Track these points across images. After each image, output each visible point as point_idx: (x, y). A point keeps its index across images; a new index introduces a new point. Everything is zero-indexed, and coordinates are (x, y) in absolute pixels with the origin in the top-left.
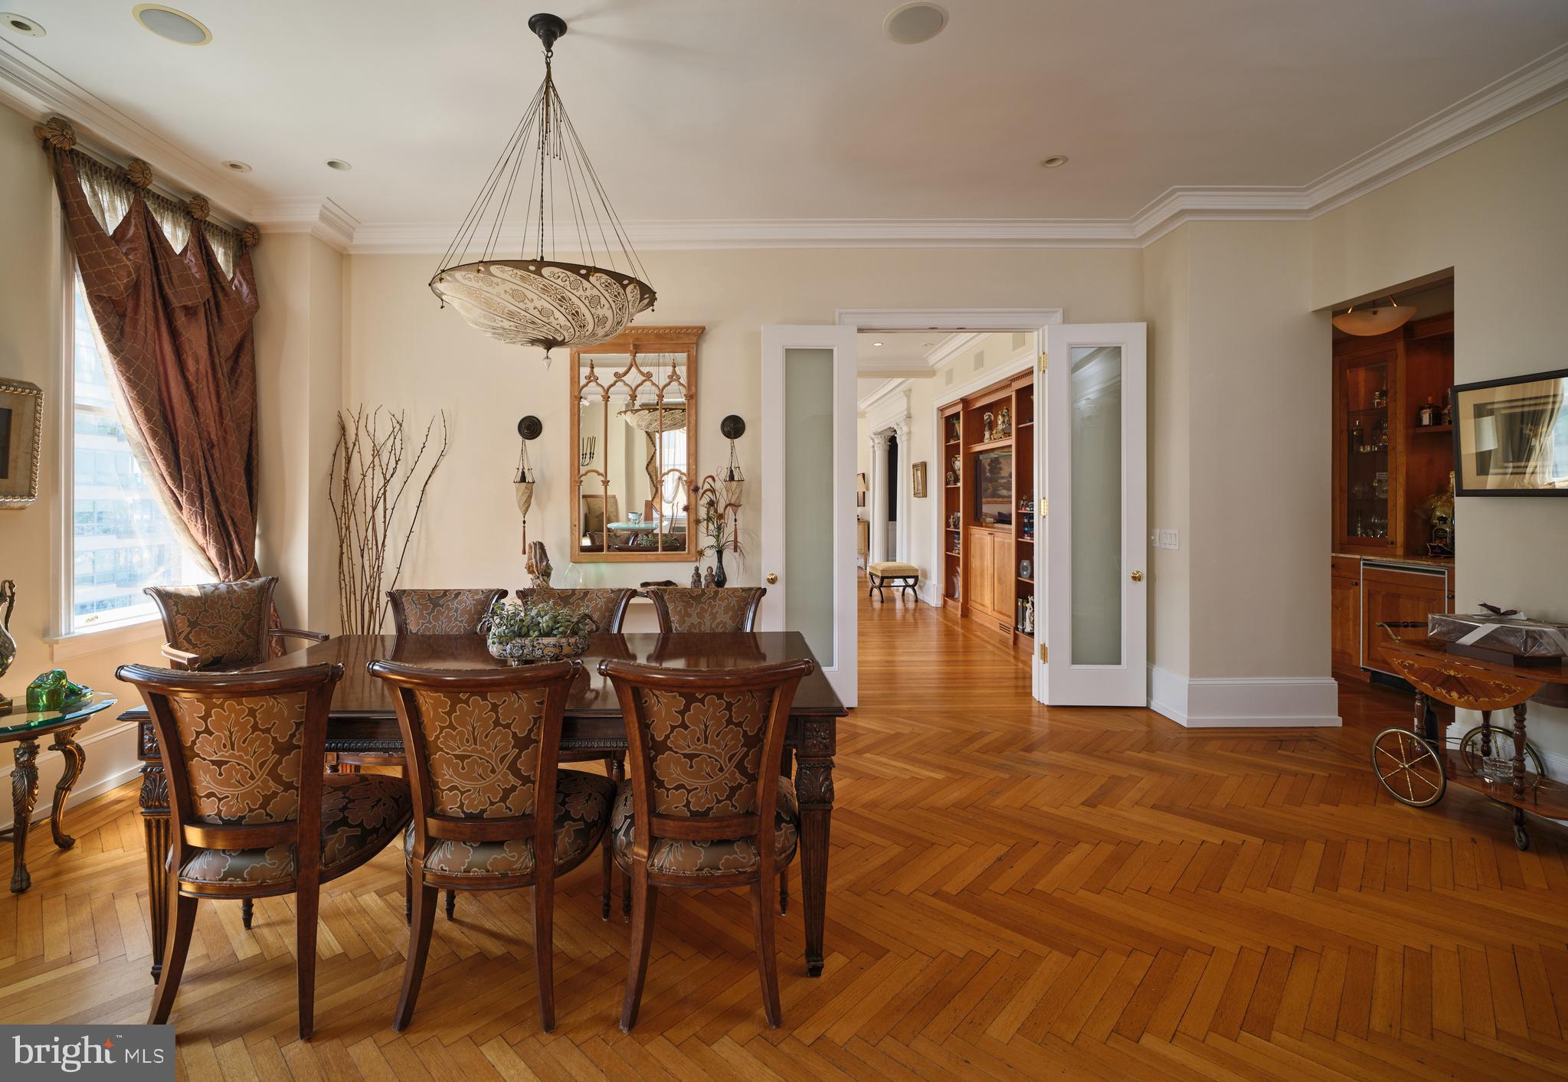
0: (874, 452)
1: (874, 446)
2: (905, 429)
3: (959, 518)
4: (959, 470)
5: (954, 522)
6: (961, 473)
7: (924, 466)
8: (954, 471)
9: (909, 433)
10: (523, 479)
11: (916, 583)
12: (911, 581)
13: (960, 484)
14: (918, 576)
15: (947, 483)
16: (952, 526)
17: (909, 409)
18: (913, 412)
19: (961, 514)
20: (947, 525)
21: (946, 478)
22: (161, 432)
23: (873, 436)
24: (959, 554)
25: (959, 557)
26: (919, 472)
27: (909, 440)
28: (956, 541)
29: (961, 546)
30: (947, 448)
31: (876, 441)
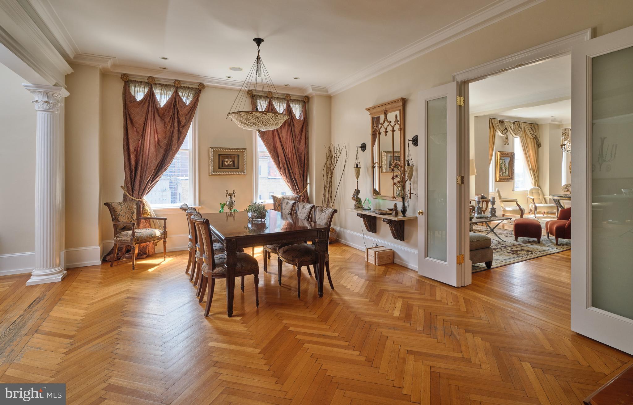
10: (357, 166)
22: (272, 152)
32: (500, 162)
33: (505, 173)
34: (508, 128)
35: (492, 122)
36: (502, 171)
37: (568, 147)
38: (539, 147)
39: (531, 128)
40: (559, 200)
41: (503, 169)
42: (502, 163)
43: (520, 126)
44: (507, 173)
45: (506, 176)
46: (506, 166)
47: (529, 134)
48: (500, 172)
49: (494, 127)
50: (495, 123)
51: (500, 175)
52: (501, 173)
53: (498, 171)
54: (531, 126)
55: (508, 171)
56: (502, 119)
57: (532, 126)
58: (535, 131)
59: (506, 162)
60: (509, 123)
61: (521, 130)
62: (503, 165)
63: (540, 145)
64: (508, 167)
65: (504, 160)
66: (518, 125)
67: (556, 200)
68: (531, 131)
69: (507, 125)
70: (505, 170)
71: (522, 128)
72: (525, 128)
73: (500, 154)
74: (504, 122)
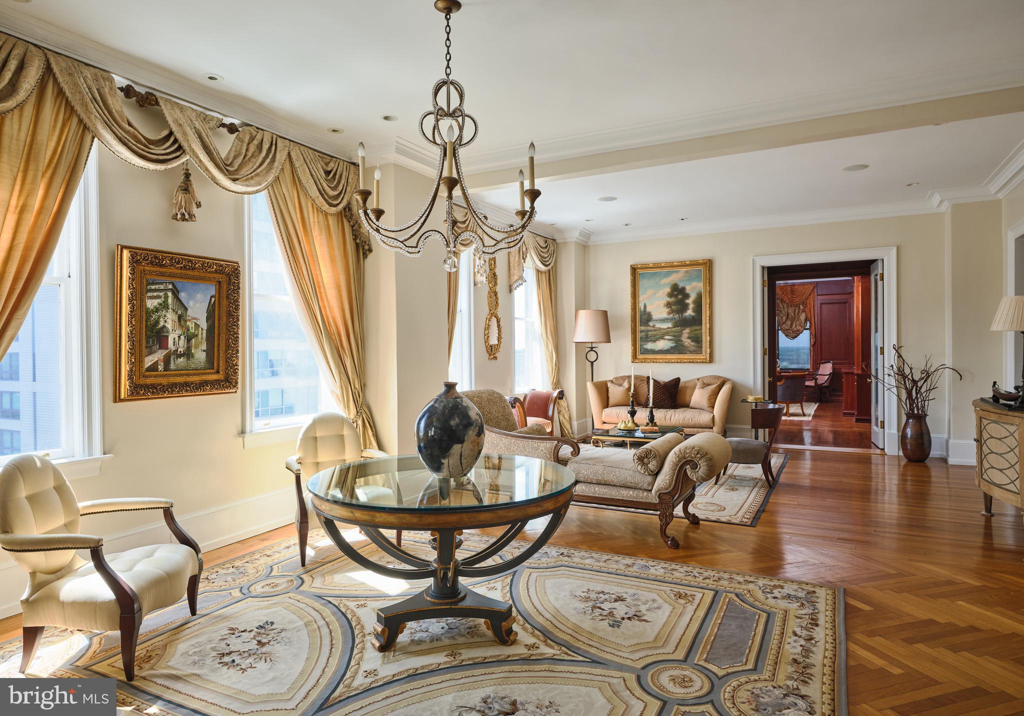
32: (136, 302)
33: (188, 354)
34: (185, 134)
35: (47, 68)
36: (164, 346)
37: (476, 270)
38: (365, 256)
39: (328, 173)
41: (173, 335)
42: (163, 305)
44: (200, 355)
45: (197, 371)
46: (189, 324)
47: (314, 192)
48: (143, 351)
53: (125, 346)
54: (327, 164)
56: (144, 82)
57: (332, 165)
59: (188, 304)
60: (188, 114)
61: (272, 168)
62: (170, 316)
63: (367, 247)
64: (204, 325)
65: (173, 291)
68: (325, 185)
69: (176, 121)
70: (182, 342)
71: (273, 160)
72: (296, 163)
73: (135, 262)
74: (157, 103)
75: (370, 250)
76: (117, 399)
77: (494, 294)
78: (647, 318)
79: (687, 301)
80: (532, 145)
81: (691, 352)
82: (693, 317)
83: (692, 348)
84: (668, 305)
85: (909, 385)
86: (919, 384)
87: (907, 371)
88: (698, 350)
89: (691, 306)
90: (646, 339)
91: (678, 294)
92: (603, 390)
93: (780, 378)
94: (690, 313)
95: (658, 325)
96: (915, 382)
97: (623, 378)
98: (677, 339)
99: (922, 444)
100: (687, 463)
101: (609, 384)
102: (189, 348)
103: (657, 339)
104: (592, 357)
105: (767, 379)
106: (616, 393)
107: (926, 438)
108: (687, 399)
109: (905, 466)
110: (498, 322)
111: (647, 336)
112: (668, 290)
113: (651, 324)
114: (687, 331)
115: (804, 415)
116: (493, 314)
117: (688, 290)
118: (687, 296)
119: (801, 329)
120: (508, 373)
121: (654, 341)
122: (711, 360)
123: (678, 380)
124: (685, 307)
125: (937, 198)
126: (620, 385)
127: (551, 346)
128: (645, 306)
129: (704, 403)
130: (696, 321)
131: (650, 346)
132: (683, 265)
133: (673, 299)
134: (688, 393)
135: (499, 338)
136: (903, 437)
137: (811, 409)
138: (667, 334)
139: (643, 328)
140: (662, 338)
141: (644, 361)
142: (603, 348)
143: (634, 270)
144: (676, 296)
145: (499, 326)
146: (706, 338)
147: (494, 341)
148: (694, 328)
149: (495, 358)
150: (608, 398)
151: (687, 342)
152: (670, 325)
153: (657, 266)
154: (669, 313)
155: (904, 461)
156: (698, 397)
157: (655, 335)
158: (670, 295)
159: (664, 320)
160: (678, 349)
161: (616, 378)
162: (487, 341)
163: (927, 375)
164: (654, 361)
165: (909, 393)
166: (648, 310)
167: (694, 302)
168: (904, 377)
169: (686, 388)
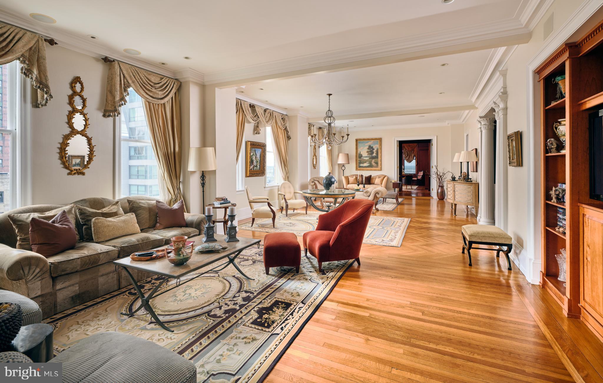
0: (481, 131)
1: (481, 128)
2: (502, 105)
3: (564, 191)
4: (564, 135)
5: (558, 195)
6: (567, 140)
7: (519, 136)
8: (557, 138)
9: (506, 109)
11: (509, 250)
12: (505, 248)
13: (566, 152)
14: (511, 245)
15: (547, 151)
16: (554, 200)
17: (505, 88)
18: (508, 89)
19: (567, 186)
20: (548, 197)
21: (546, 145)
23: (479, 119)
24: (564, 233)
25: (565, 240)
26: (514, 142)
27: (505, 115)
28: (561, 216)
29: (567, 223)
30: (547, 113)
31: (483, 123)
32: (250, 154)
33: (256, 166)
34: (259, 114)
35: (241, 104)
36: (253, 164)
38: (289, 140)
39: (282, 119)
40: (311, 197)
41: (254, 162)
42: (253, 154)
43: (272, 114)
44: (258, 166)
45: (258, 171)
46: (257, 159)
47: (280, 124)
48: (250, 165)
49: (243, 111)
50: (245, 106)
51: (251, 169)
52: (252, 167)
53: (249, 164)
55: (259, 165)
56: (253, 103)
57: (283, 116)
58: (285, 122)
59: (257, 154)
60: (260, 109)
61: (273, 119)
62: (254, 157)
64: (259, 159)
65: (255, 151)
66: (270, 113)
67: (309, 197)
68: (282, 122)
69: (258, 111)
70: (256, 163)
72: (276, 117)
73: (251, 145)
74: (255, 107)
75: (290, 138)
76: (246, 176)
77: (315, 148)
78: (360, 156)
79: (374, 151)
80: (348, 125)
81: (375, 167)
82: (376, 156)
83: (375, 166)
84: (368, 152)
85: (439, 177)
86: (442, 177)
87: (439, 174)
88: (377, 166)
89: (375, 152)
90: (360, 163)
91: (371, 148)
92: (347, 179)
93: (404, 177)
94: (374, 155)
95: (364, 158)
96: (441, 176)
97: (353, 175)
98: (370, 163)
99: (443, 194)
100: (376, 193)
101: (349, 177)
102: (257, 165)
103: (364, 163)
104: (343, 168)
105: (398, 176)
106: (351, 179)
107: (444, 193)
108: (374, 182)
109: (439, 201)
110: (316, 157)
111: (361, 162)
112: (368, 147)
113: (362, 158)
114: (373, 160)
115: (412, 189)
116: (315, 155)
117: (374, 148)
118: (374, 149)
119: (412, 159)
120: (318, 172)
121: (363, 163)
122: (381, 170)
123: (371, 176)
124: (373, 153)
125: (447, 123)
126: (353, 177)
127: (330, 165)
128: (360, 152)
129: (379, 183)
130: (377, 157)
131: (361, 165)
132: (372, 139)
133: (369, 150)
134: (374, 180)
135: (316, 162)
136: (438, 192)
137: (415, 187)
138: (367, 161)
139: (359, 159)
140: (366, 162)
141: (359, 170)
142: (346, 166)
143: (357, 140)
144: (370, 149)
145: (316, 159)
146: (379, 163)
147: (315, 163)
148: (376, 159)
149: (315, 168)
150: (349, 181)
151: (373, 164)
152: (368, 158)
153: (364, 139)
154: (368, 155)
155: (438, 200)
156: (377, 181)
157: (363, 162)
158: (368, 149)
159: (366, 157)
160: (371, 166)
161: (351, 175)
162: (313, 163)
163: (444, 174)
164: (363, 170)
165: (439, 179)
166: (361, 153)
167: (376, 151)
168: (437, 174)
169: (373, 178)
